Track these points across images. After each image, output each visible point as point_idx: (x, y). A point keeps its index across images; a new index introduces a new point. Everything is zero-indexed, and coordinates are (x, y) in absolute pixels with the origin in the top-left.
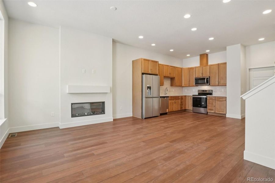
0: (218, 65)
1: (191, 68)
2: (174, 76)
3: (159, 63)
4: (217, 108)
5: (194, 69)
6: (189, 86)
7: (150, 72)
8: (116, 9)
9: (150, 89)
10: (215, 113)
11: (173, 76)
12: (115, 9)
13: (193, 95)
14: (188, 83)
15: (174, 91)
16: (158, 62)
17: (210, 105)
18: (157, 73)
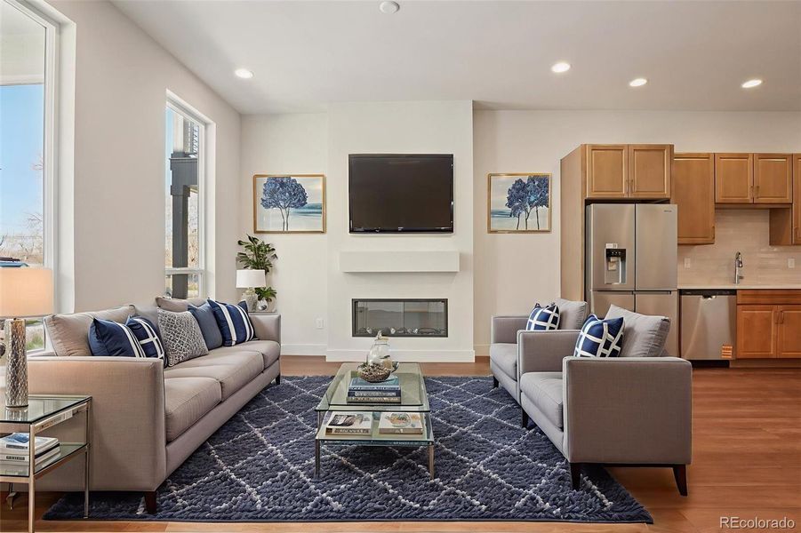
2: (788, 199)
3: (676, 151)
7: (624, 194)
8: (398, 7)
9: (623, 259)
11: (777, 200)
12: (395, 8)
16: (672, 147)
18: (666, 194)
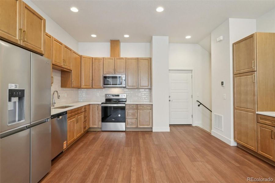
0: (138, 59)
1: (96, 59)
2: (71, 68)
4: (140, 121)
5: (102, 61)
6: (92, 88)
7: (18, 40)
9: (21, 99)
10: (137, 128)
11: (69, 68)
13: (102, 103)
14: (91, 82)
15: (66, 96)
17: (130, 117)
18: (43, 51)
